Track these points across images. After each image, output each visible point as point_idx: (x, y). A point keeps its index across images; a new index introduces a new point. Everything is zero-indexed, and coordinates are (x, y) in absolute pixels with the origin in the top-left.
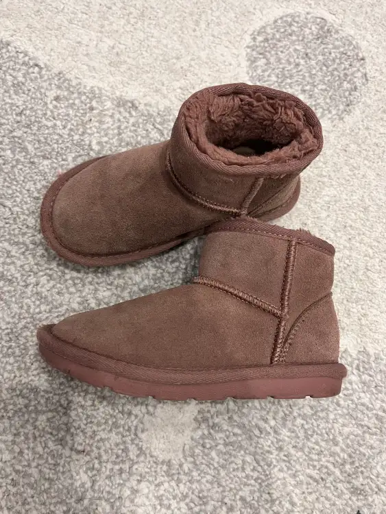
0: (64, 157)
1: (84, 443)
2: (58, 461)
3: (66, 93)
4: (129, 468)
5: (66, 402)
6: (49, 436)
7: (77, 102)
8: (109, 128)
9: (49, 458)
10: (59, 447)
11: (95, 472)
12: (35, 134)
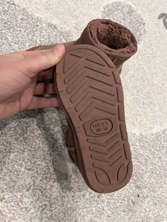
0: (25, 44)
1: (30, 166)
2: (19, 173)
3: (26, 18)
4: (50, 176)
5: (23, 149)
6: (15, 162)
7: (31, 22)
8: (44, 35)
9: (15, 172)
10: (20, 167)
11: (35, 178)
12: (12, 33)
